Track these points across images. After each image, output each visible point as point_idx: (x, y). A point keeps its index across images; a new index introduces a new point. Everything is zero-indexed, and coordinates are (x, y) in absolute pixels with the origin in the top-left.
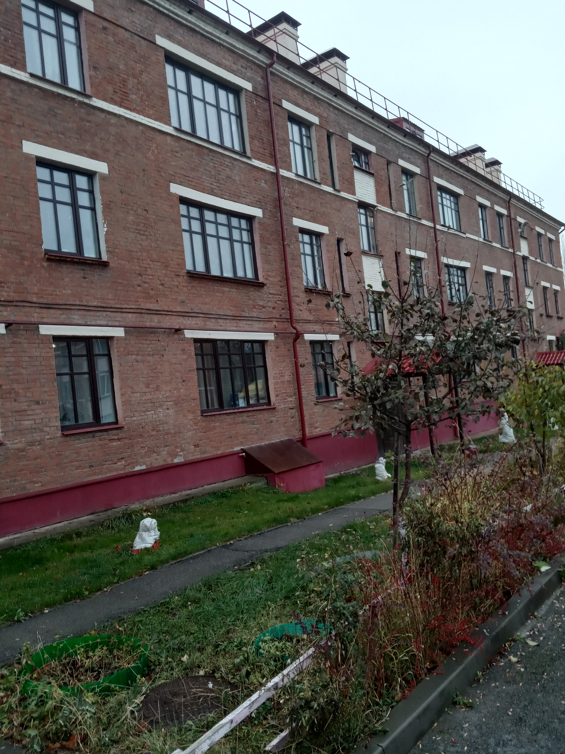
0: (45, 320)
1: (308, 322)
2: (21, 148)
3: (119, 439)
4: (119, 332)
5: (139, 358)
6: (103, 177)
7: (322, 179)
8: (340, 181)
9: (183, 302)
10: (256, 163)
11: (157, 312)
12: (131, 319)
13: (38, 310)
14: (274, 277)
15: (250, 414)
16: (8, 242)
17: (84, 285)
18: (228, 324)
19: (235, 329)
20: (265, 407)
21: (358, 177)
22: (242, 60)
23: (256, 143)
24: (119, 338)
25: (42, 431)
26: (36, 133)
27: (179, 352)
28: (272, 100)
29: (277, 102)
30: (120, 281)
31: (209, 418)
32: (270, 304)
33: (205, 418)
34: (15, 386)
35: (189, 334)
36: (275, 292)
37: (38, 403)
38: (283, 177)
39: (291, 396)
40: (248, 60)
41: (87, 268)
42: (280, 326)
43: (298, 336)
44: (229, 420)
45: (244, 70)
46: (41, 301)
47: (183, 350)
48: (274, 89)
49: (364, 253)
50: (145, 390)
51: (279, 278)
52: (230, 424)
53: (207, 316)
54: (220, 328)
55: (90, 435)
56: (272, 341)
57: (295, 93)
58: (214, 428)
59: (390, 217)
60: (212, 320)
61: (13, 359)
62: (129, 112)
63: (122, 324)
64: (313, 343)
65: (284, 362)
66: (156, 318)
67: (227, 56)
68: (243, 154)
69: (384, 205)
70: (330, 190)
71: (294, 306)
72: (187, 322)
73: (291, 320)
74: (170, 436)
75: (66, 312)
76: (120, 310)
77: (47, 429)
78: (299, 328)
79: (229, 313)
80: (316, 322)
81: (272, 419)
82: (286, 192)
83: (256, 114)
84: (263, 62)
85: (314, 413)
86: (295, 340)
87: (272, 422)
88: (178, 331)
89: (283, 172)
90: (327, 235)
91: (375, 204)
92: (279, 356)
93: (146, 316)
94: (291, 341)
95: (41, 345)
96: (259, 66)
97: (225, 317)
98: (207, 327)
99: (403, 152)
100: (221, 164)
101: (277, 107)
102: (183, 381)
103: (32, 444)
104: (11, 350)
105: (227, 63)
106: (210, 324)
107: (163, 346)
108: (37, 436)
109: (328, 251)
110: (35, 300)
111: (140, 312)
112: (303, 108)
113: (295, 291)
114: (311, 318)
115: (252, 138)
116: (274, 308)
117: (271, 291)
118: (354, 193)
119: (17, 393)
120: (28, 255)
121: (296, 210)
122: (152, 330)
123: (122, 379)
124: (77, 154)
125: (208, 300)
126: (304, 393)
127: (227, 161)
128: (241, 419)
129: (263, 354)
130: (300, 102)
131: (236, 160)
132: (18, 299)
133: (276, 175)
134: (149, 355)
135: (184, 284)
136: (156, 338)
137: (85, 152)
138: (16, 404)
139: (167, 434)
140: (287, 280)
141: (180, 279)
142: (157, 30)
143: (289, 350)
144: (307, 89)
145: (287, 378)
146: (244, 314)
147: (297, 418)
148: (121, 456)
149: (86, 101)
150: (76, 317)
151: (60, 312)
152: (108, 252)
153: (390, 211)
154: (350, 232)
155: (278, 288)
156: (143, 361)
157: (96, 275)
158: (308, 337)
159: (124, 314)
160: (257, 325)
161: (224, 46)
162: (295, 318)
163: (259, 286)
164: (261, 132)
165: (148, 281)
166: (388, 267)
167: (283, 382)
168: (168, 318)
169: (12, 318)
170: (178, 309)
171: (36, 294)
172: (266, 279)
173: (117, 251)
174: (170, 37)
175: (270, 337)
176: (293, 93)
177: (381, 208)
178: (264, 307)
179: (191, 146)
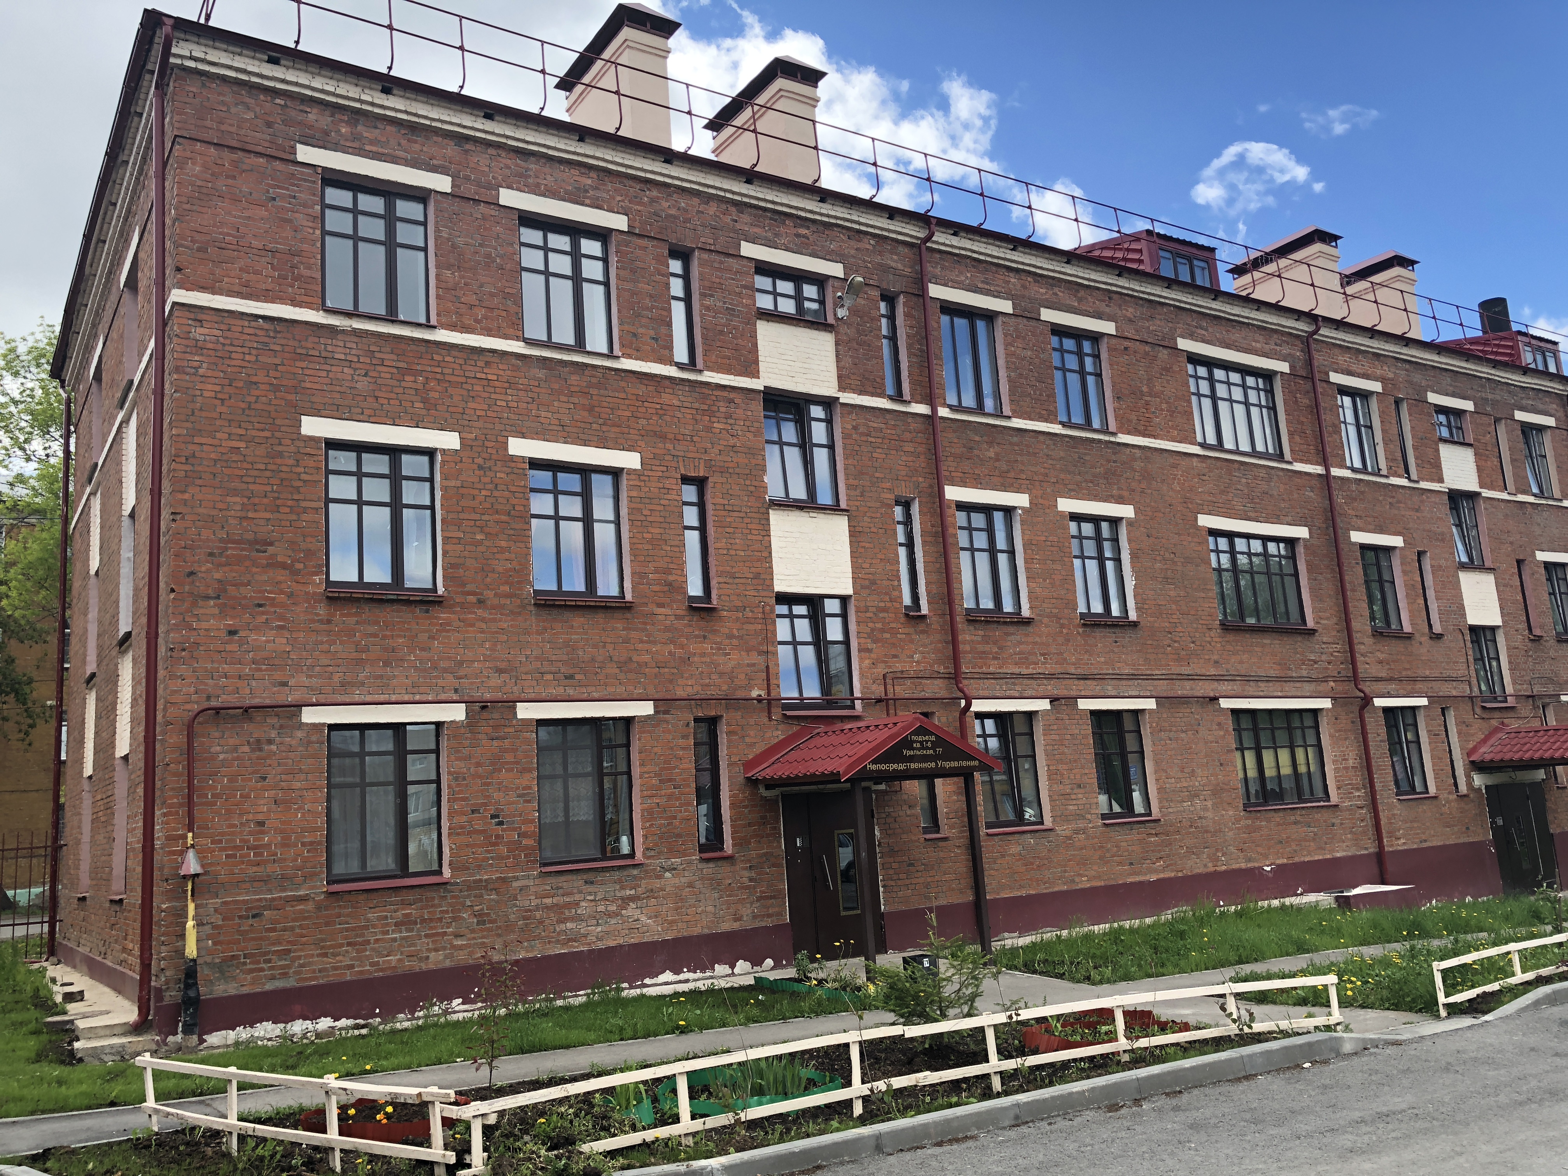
0: (1083, 693)
1: (1378, 680)
2: (1056, 506)
3: (1156, 835)
4: (1150, 704)
5: (1172, 735)
6: (1130, 523)
7: (1390, 468)
8: (1417, 465)
9: (1216, 662)
10: (1298, 467)
11: (1189, 678)
12: (1163, 687)
13: (1076, 682)
14: (1327, 619)
15: (1304, 812)
16: (1048, 611)
17: (1116, 650)
18: (1272, 687)
19: (1280, 694)
20: (1322, 804)
21: (1447, 452)
22: (1275, 336)
23: (1297, 438)
24: (1151, 711)
25: (1084, 818)
26: (1069, 487)
27: (1215, 727)
28: (1317, 376)
29: (1324, 377)
30: (1149, 642)
31: (1253, 815)
32: (1324, 657)
33: (1247, 815)
34: (1060, 767)
35: (1226, 704)
36: (1330, 640)
37: (1079, 786)
38: (1334, 477)
39: (1358, 789)
40: (1283, 333)
41: (1117, 630)
42: (1340, 687)
43: (1367, 701)
44: (1278, 819)
45: (1278, 348)
46: (1079, 671)
47: (1219, 724)
48: (1319, 359)
49: (1463, 566)
50: (1180, 775)
51: (1335, 620)
52: (1279, 824)
53: (1247, 679)
54: (1261, 694)
55: (1129, 827)
56: (1328, 709)
57: (1347, 357)
58: (1260, 828)
59: (1502, 505)
60: (1251, 683)
61: (1057, 737)
62: (1153, 440)
63: (1154, 694)
64: (1387, 710)
65: (1346, 739)
66: (1188, 684)
67: (1257, 336)
68: (1280, 457)
69: (1492, 488)
70: (1404, 482)
71: (1359, 658)
72: (1224, 687)
73: (1355, 678)
74: (1209, 835)
75: (1100, 682)
76: (1149, 678)
77: (1089, 816)
78: (1367, 690)
79: (1272, 673)
80: (1391, 679)
81: (1334, 821)
82: (1339, 500)
83: (1296, 401)
84: (1302, 331)
85: (1394, 815)
86: (1362, 708)
87: (1333, 825)
88: (1215, 699)
89: (1335, 472)
90: (1401, 548)
91: (1478, 489)
92: (1340, 731)
93: (1177, 682)
94: (1356, 709)
95: (1081, 722)
96: (1297, 337)
97: (1268, 680)
98: (1246, 693)
99: (1522, 398)
100: (1255, 478)
101: (1325, 385)
102: (1221, 765)
103: (1077, 831)
104: (1055, 727)
105: (1258, 345)
106: (1251, 689)
107: (1197, 719)
108: (1081, 824)
109: (1405, 572)
110: (1073, 671)
111: (1170, 678)
112: (1359, 375)
113: (1358, 635)
114: (1383, 674)
115: (1291, 434)
116: (1329, 663)
117: (1325, 639)
118: (1441, 480)
119: (1062, 775)
120: (1066, 622)
121: (1355, 519)
122: (1184, 700)
123: (1157, 762)
124: (1105, 501)
125: (1245, 657)
126: (1378, 786)
127: (1262, 473)
128: (1293, 818)
129: (1316, 727)
130: (1354, 368)
131: (1273, 468)
132: (1059, 671)
133: (1327, 477)
134: (1183, 731)
135: (1218, 640)
136: (1188, 710)
137: (1112, 496)
138: (1061, 786)
139: (1207, 832)
140: (1348, 621)
141: (1212, 634)
142: (1179, 332)
143: (1353, 722)
144: (1363, 348)
145: (1351, 763)
146: (1290, 673)
147: (1369, 822)
148: (1159, 855)
149: (1112, 439)
150: (1110, 688)
151: (1095, 683)
152: (1138, 609)
153: (1504, 496)
154: (1437, 539)
155: (1334, 633)
156: (1177, 739)
157: (1127, 637)
158: (1379, 702)
159: (1156, 682)
160: (1308, 688)
161: (1253, 325)
162: (1361, 675)
163: (1309, 634)
164: (1302, 423)
165: (1177, 639)
166: (1505, 586)
167: (1346, 768)
168: (1201, 683)
169: (1056, 693)
170: (1213, 671)
171: (1074, 664)
172: (1318, 623)
173: (1146, 606)
174: (1192, 336)
175: (1325, 704)
176: (1343, 359)
177: (1486, 493)
178: (1316, 662)
179: (1219, 464)
